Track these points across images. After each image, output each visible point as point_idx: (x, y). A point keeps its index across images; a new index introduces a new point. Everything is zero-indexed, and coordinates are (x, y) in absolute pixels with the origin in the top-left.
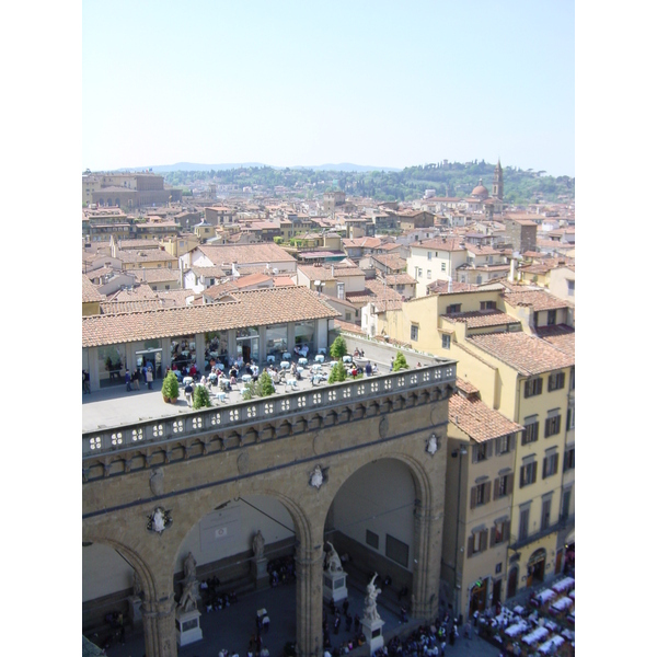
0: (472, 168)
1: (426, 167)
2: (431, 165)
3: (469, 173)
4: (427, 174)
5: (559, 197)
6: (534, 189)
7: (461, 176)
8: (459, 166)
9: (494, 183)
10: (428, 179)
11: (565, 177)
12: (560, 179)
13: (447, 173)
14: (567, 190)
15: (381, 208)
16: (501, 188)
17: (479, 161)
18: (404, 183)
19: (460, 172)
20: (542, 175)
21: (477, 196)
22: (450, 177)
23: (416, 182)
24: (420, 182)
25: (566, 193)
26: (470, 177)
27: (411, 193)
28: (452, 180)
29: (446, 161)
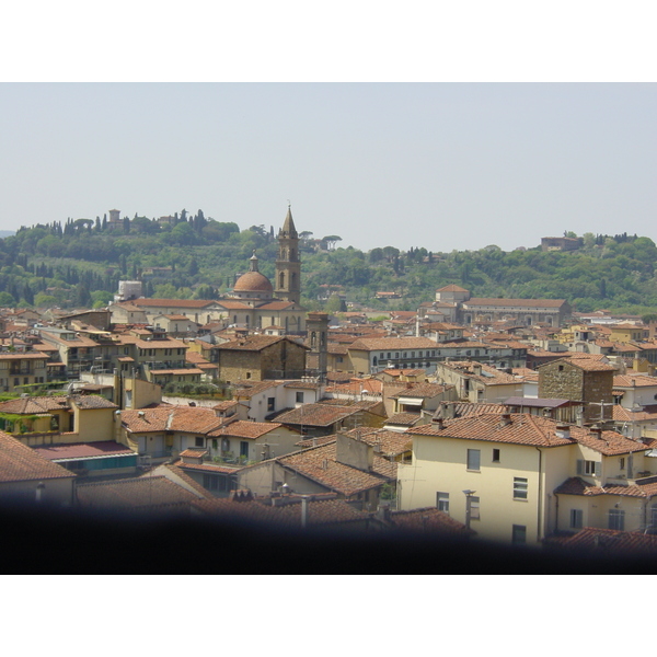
0: (176, 231)
1: (70, 227)
2: (81, 222)
3: (170, 241)
4: (73, 242)
5: (380, 293)
6: (322, 276)
7: (151, 249)
8: (145, 226)
9: (279, 265)
10: (78, 254)
11: (389, 249)
12: (377, 255)
13: (119, 241)
14: (394, 279)
15: (76, 326)
16: (294, 277)
17: (192, 214)
18: (23, 262)
19: (148, 239)
20: (331, 246)
21: (245, 295)
22: (127, 250)
23: (49, 262)
24: (58, 261)
25: (394, 286)
26: (174, 252)
27: (43, 287)
28: (132, 256)
29: (115, 213)
